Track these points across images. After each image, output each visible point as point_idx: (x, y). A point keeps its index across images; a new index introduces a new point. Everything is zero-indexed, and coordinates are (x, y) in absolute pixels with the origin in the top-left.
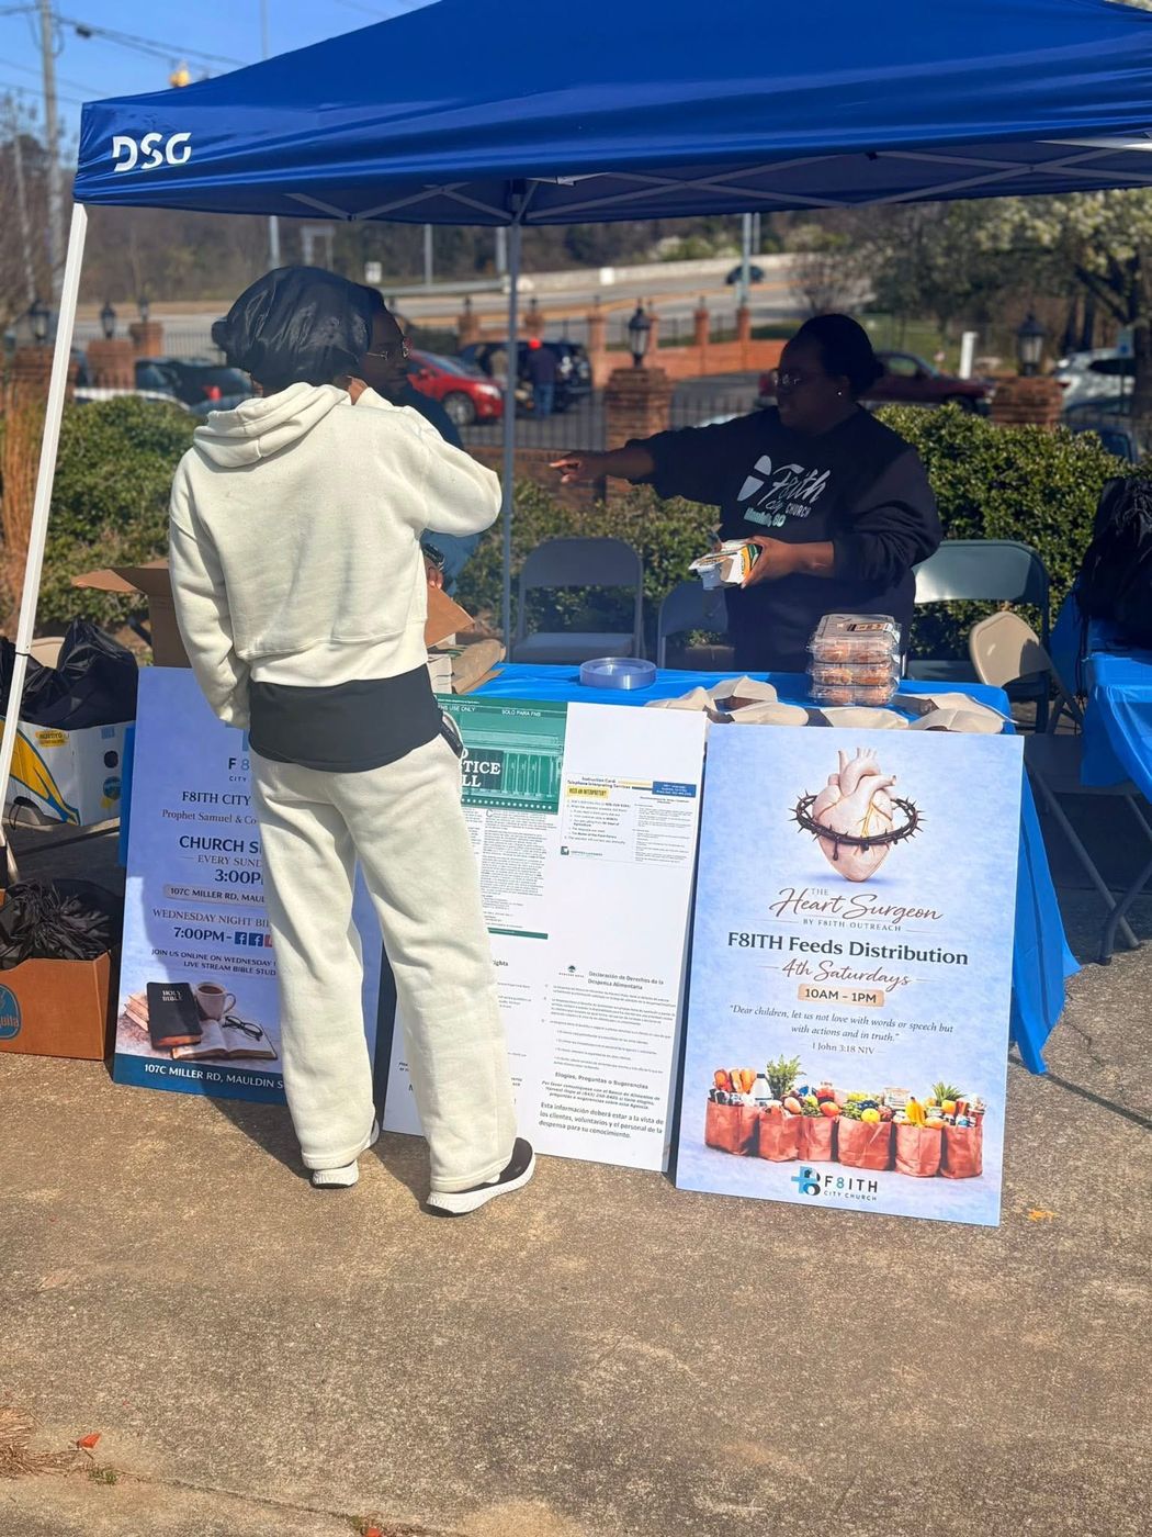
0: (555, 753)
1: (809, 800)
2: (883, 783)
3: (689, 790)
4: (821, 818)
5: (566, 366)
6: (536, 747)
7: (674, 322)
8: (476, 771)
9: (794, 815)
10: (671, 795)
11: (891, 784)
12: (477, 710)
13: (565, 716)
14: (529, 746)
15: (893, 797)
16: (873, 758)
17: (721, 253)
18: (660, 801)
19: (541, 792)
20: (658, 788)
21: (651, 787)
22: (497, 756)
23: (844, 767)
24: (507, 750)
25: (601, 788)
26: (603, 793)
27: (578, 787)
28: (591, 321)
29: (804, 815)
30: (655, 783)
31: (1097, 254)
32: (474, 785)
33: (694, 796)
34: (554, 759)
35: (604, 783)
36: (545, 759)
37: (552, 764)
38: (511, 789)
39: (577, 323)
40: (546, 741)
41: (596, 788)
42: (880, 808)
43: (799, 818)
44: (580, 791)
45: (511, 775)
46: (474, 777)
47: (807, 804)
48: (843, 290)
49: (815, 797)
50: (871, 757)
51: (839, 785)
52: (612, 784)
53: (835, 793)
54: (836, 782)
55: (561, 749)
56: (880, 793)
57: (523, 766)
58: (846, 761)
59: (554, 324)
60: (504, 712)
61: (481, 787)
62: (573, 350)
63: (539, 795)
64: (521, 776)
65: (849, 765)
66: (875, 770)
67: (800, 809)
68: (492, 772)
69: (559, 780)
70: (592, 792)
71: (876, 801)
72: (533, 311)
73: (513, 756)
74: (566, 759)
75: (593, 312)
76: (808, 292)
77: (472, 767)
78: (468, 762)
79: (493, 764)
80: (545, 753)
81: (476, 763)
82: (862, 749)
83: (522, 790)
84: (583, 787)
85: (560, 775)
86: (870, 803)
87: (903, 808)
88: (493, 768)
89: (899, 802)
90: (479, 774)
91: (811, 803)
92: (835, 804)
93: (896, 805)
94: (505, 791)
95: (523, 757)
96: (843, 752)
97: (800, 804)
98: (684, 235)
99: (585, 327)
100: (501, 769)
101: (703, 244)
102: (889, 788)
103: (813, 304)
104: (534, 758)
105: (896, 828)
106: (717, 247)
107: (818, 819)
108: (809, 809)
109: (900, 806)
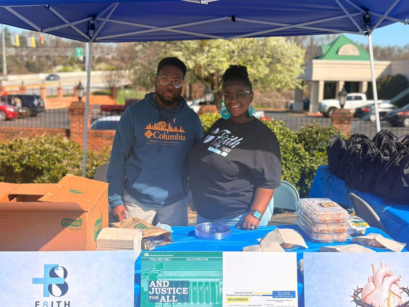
0: (217, 280)
1: (359, 291)
2: (396, 280)
3: (292, 294)
4: (366, 299)
5: (36, 102)
6: (207, 277)
7: (67, 90)
8: (174, 293)
9: (353, 299)
10: (283, 297)
11: (399, 280)
12: (173, 260)
13: (222, 259)
14: (203, 277)
15: (400, 287)
16: (389, 268)
17: (75, 70)
18: (277, 301)
19: (212, 302)
20: (275, 294)
21: (272, 294)
22: (185, 284)
23: (375, 273)
24: (191, 280)
25: (245, 297)
26: (246, 300)
27: (233, 297)
28: (41, 89)
29: (358, 298)
30: (273, 292)
31: (205, 71)
32: (174, 301)
33: (294, 297)
34: (218, 283)
35: (246, 294)
36: (213, 283)
37: (217, 286)
38: (195, 301)
39: (37, 89)
40: (212, 273)
41: (242, 297)
42: (395, 293)
43: (355, 300)
44: (234, 300)
45: (194, 294)
46: (174, 297)
47: (358, 293)
48: (118, 81)
49: (362, 289)
50: (388, 266)
51: (374, 282)
52: (250, 294)
53: (372, 286)
54: (371, 280)
55: (221, 277)
56: (394, 285)
57: (201, 288)
58: (376, 270)
59: (29, 90)
60: (187, 259)
61: (178, 302)
62: (38, 97)
63: (211, 303)
64: (200, 294)
65: (377, 271)
66: (390, 273)
67: (355, 296)
68: (184, 293)
69: (222, 294)
70: (240, 300)
71: (392, 289)
72: (22, 86)
73: (195, 284)
74: (224, 282)
75: (42, 86)
76: (108, 82)
77: (172, 291)
78: (170, 289)
79: (184, 289)
80: (212, 280)
81: (174, 289)
82: (383, 263)
83: (201, 301)
84: (235, 297)
85: (222, 292)
86: (390, 290)
87: (406, 292)
88: (184, 291)
89: (403, 289)
90: (176, 295)
91: (360, 292)
92: (372, 292)
93: (402, 290)
94: (192, 303)
95: (201, 283)
96: (374, 265)
97: (355, 293)
98: (64, 65)
99: (39, 91)
100: (188, 291)
101: (70, 68)
102: (397, 282)
103: (109, 85)
104: (207, 283)
105: (404, 302)
106: (74, 69)
107: (364, 300)
108: (360, 295)
109: (404, 291)
